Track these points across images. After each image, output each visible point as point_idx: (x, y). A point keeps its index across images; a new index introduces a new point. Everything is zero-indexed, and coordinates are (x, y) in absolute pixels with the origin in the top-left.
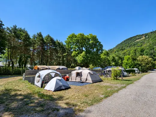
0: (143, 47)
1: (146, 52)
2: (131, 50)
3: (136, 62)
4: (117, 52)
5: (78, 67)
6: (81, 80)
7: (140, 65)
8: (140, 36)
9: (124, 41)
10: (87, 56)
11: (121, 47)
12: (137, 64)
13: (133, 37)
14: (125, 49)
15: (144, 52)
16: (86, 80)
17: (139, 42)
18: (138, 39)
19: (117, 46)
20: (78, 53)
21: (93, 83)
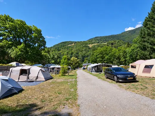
0: (73, 51)
1: (74, 55)
2: (65, 52)
3: (69, 62)
4: (54, 52)
5: (15, 62)
6: (28, 78)
7: (72, 64)
8: (72, 43)
9: (61, 43)
10: (26, 50)
11: (58, 47)
12: (70, 63)
13: (68, 42)
14: (60, 50)
15: (73, 55)
16: (37, 78)
17: (70, 47)
18: (70, 44)
19: (54, 46)
20: (12, 44)
21: (46, 81)
